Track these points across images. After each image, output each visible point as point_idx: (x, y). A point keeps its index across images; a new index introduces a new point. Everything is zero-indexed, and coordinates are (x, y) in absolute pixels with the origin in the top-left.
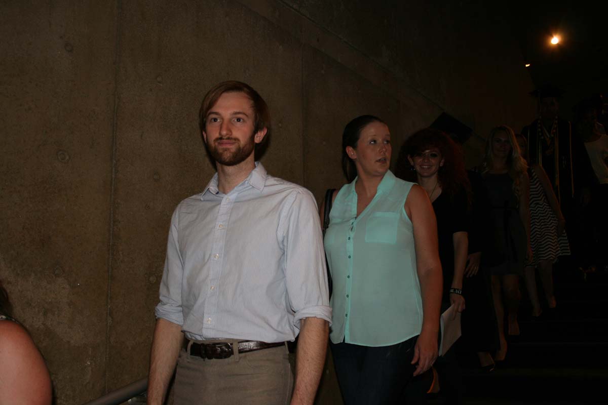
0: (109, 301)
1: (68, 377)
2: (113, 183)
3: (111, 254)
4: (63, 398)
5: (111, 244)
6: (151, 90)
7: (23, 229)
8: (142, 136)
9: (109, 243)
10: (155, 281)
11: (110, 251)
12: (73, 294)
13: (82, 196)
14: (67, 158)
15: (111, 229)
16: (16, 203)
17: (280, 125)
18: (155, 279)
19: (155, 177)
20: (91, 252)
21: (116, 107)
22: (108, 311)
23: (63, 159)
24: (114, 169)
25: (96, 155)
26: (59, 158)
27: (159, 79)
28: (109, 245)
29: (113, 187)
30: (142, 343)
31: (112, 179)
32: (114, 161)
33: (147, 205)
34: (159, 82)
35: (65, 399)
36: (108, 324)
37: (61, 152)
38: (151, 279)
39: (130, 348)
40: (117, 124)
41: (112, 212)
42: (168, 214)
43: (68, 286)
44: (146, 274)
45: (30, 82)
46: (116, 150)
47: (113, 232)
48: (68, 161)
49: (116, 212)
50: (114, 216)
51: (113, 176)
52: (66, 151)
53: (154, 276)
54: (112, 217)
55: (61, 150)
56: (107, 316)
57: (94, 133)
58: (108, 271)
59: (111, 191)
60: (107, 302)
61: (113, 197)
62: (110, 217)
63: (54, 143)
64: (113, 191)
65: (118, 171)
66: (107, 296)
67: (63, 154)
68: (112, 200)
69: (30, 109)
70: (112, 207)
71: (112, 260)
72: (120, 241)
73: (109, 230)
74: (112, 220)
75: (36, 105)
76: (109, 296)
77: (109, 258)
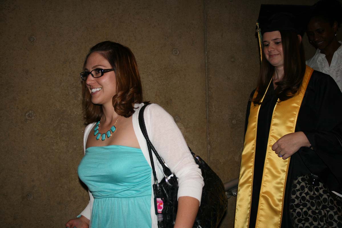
0: (208, 135)
2: (206, 65)
3: (207, 108)
5: (207, 102)
6: (226, 7)
7: (156, 95)
8: (222, 36)
10: (236, 123)
11: (207, 106)
12: (187, 132)
13: (189, 75)
14: (178, 53)
15: (207, 93)
16: (151, 81)
18: (236, 121)
19: (232, 60)
20: (196, 107)
21: (205, 19)
22: (208, 142)
23: (176, 54)
24: (206, 57)
25: (195, 49)
26: (174, 53)
28: (206, 102)
29: (206, 68)
30: (229, 160)
31: (205, 63)
32: (206, 52)
33: (228, 77)
36: (208, 149)
37: (174, 50)
38: (233, 122)
39: (222, 163)
40: (206, 30)
41: (207, 83)
42: (242, 82)
43: (183, 128)
44: (230, 119)
45: (154, 10)
46: (207, 46)
47: (208, 94)
48: (179, 54)
49: (209, 82)
50: (208, 85)
51: (206, 61)
52: (177, 49)
53: (235, 120)
54: (207, 86)
55: (174, 49)
56: (207, 144)
57: (193, 36)
58: (207, 118)
59: (205, 70)
60: (207, 136)
61: (207, 74)
62: (206, 85)
63: (170, 45)
64: (206, 70)
65: (209, 58)
66: (207, 133)
67: (176, 50)
68: (206, 76)
69: (155, 26)
70: (207, 80)
71: (208, 111)
72: (213, 99)
73: (206, 94)
74: (207, 87)
75: (158, 24)
76: (208, 132)
77: (206, 110)
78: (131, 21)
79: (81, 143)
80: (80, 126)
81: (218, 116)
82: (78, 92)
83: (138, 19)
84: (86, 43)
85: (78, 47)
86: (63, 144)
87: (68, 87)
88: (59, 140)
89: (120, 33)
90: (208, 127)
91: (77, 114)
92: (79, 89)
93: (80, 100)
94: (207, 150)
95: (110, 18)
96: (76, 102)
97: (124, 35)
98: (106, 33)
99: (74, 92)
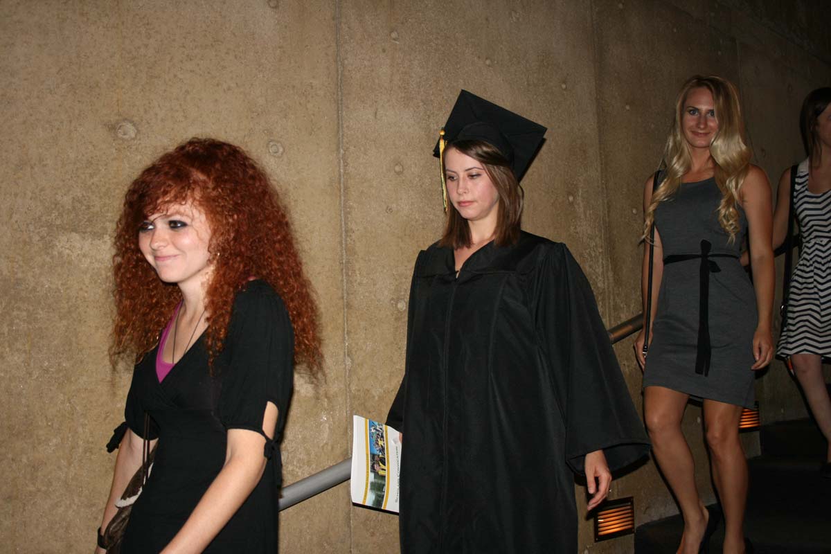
0: (346, 336)
1: (300, 437)
2: (342, 179)
3: (345, 275)
4: (295, 463)
5: (344, 261)
6: (384, 51)
8: (376, 113)
9: (342, 260)
10: (404, 308)
11: (344, 270)
13: (303, 201)
14: (281, 150)
15: (344, 242)
17: (564, 86)
19: (397, 168)
20: (319, 273)
21: (339, 77)
22: (346, 350)
23: (276, 152)
24: (342, 161)
25: (318, 144)
26: (271, 151)
27: (394, 35)
28: (342, 263)
29: (342, 185)
30: (392, 391)
31: (340, 175)
32: (342, 151)
33: (387, 207)
34: (394, 39)
35: (298, 465)
36: (347, 367)
37: (271, 143)
38: (400, 306)
39: (377, 398)
40: (342, 100)
41: (343, 219)
42: (417, 217)
44: (392, 299)
45: (227, 53)
46: (343, 135)
47: (346, 245)
48: (282, 154)
49: (348, 218)
50: (346, 224)
51: (342, 171)
52: (278, 142)
53: (403, 302)
54: (343, 225)
55: (272, 141)
56: (345, 356)
57: (314, 115)
58: (343, 298)
59: (340, 191)
60: (344, 339)
61: (343, 198)
62: (341, 225)
63: (263, 131)
64: (342, 190)
65: (348, 164)
66: (344, 330)
67: (275, 145)
68: (342, 203)
69: (229, 89)
70: (342, 212)
71: (347, 283)
72: (356, 256)
73: (341, 243)
74: (343, 229)
75: (237, 84)
76: (346, 330)
77: (342, 281)
78: (175, 76)
79: (61, 356)
80: (57, 317)
81: (367, 294)
82: (52, 236)
83: (191, 71)
84: (71, 122)
85: (52, 131)
86: (16, 358)
87: (28, 225)
88: (8, 349)
89: (150, 103)
90: (345, 319)
91: (49, 287)
92: (55, 229)
93: (57, 255)
94: (345, 368)
95: (128, 66)
96: (48, 259)
97: (159, 106)
98: (118, 101)
99: (42, 238)
